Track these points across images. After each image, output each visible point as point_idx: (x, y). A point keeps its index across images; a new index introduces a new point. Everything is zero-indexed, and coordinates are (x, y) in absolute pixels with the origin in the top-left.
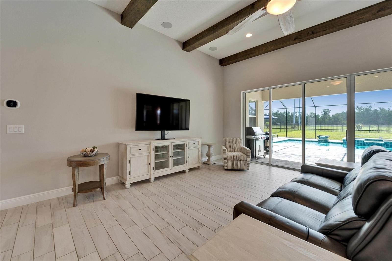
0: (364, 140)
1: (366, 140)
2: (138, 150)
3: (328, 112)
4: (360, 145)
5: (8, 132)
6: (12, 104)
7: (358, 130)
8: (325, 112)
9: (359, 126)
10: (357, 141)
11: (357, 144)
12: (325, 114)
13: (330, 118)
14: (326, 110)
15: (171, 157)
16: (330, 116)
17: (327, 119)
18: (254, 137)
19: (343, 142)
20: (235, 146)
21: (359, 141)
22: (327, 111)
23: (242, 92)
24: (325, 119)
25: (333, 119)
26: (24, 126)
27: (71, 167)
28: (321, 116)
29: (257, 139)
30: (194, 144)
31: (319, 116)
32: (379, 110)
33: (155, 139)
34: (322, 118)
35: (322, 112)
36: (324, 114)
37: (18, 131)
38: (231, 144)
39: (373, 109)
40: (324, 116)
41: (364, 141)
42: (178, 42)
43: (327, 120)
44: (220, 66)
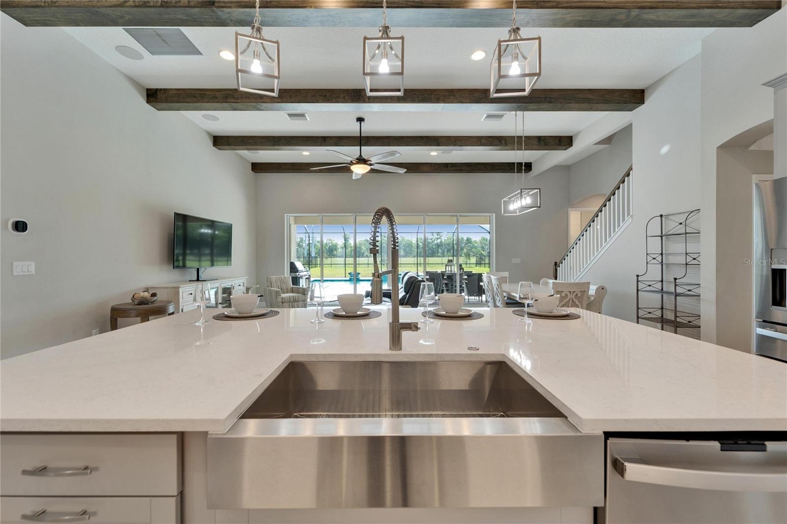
2: (189, 294)
5: (15, 274)
6: (20, 226)
15: (220, 304)
18: (299, 275)
20: (284, 286)
23: (285, 215)
26: (34, 262)
27: (140, 318)
29: (301, 277)
30: (240, 285)
33: (190, 281)
37: (28, 271)
38: (279, 284)
42: (209, 133)
44: (253, 172)
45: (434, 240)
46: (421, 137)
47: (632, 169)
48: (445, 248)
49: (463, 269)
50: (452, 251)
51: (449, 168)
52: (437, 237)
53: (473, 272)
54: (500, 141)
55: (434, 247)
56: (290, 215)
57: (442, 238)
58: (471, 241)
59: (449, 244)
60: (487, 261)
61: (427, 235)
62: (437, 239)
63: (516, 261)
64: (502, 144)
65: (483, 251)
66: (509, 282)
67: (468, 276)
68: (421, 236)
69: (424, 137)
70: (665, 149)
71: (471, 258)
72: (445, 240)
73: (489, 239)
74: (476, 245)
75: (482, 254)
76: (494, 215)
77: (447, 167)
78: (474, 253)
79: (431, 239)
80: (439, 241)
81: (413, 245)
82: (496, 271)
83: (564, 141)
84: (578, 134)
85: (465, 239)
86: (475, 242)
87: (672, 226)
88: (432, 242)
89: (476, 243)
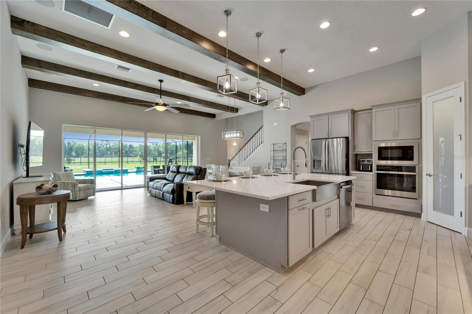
23: (62, 125)
42: (21, 53)
44: (28, 86)
45: (104, 145)
46: (182, 95)
47: (263, 127)
48: (113, 151)
50: (118, 153)
52: (106, 143)
54: (215, 105)
55: (103, 150)
56: (65, 125)
57: (110, 144)
59: (116, 149)
61: (97, 142)
62: (107, 144)
63: (209, 159)
68: (92, 142)
69: (183, 95)
72: (113, 145)
74: (136, 149)
76: (200, 137)
78: (134, 154)
79: (101, 144)
80: (108, 146)
81: (85, 148)
83: (235, 110)
84: (240, 108)
85: (128, 145)
87: (277, 148)
88: (102, 146)
89: (136, 148)
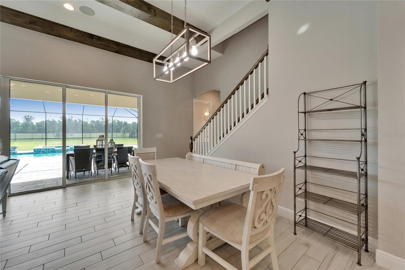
0: (55, 147)
1: (56, 147)
3: (31, 119)
4: (51, 153)
7: (58, 138)
8: (28, 119)
9: (59, 134)
10: (48, 149)
11: (48, 152)
12: (27, 121)
13: (33, 125)
14: (28, 116)
16: (34, 124)
17: (29, 126)
19: (34, 152)
21: (50, 149)
22: (30, 117)
24: (27, 127)
25: (37, 128)
28: (22, 123)
31: (19, 123)
32: (78, 121)
34: (23, 126)
35: (24, 118)
36: (25, 121)
39: (73, 120)
40: (25, 123)
41: (55, 149)
43: (29, 128)
49: (114, 143)
51: (94, 40)
53: (124, 146)
58: (127, 124)
60: (136, 135)
63: (159, 136)
64: (151, 12)
65: (134, 130)
66: (157, 159)
67: (118, 149)
70: (303, 29)
71: (126, 133)
73: (137, 123)
75: (133, 131)
76: (142, 96)
77: (92, 38)
82: (143, 148)
86: (129, 124)
